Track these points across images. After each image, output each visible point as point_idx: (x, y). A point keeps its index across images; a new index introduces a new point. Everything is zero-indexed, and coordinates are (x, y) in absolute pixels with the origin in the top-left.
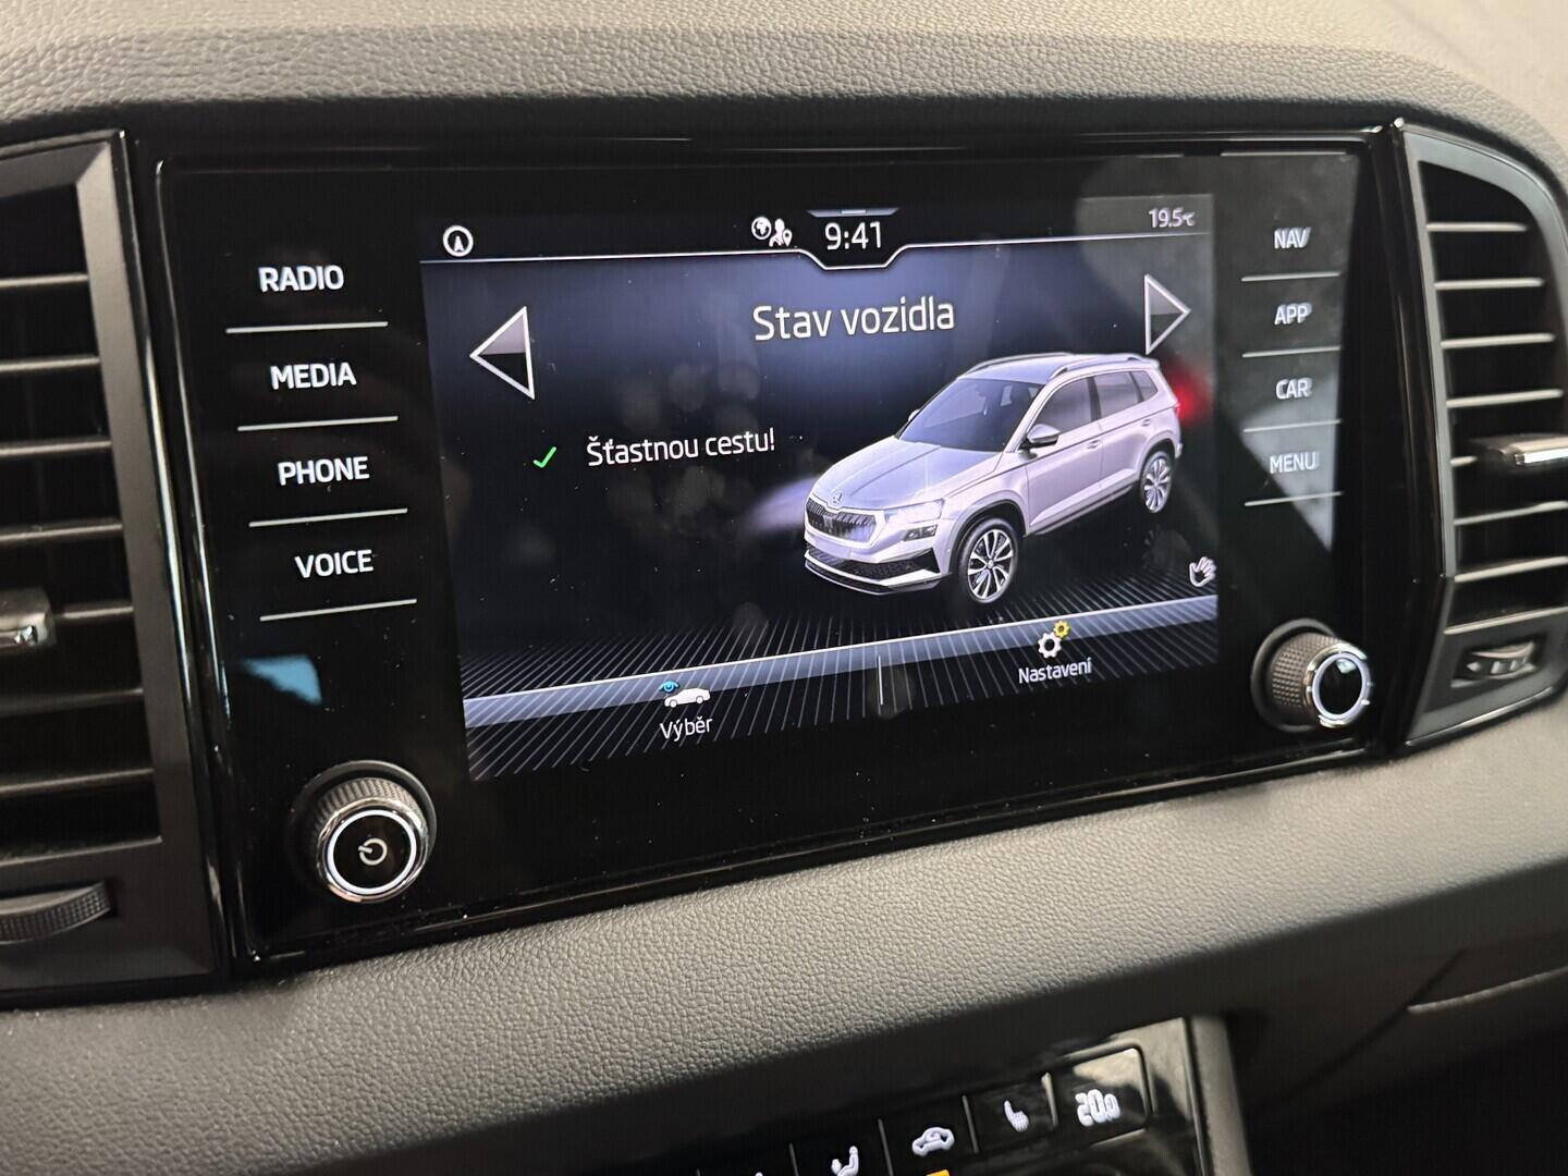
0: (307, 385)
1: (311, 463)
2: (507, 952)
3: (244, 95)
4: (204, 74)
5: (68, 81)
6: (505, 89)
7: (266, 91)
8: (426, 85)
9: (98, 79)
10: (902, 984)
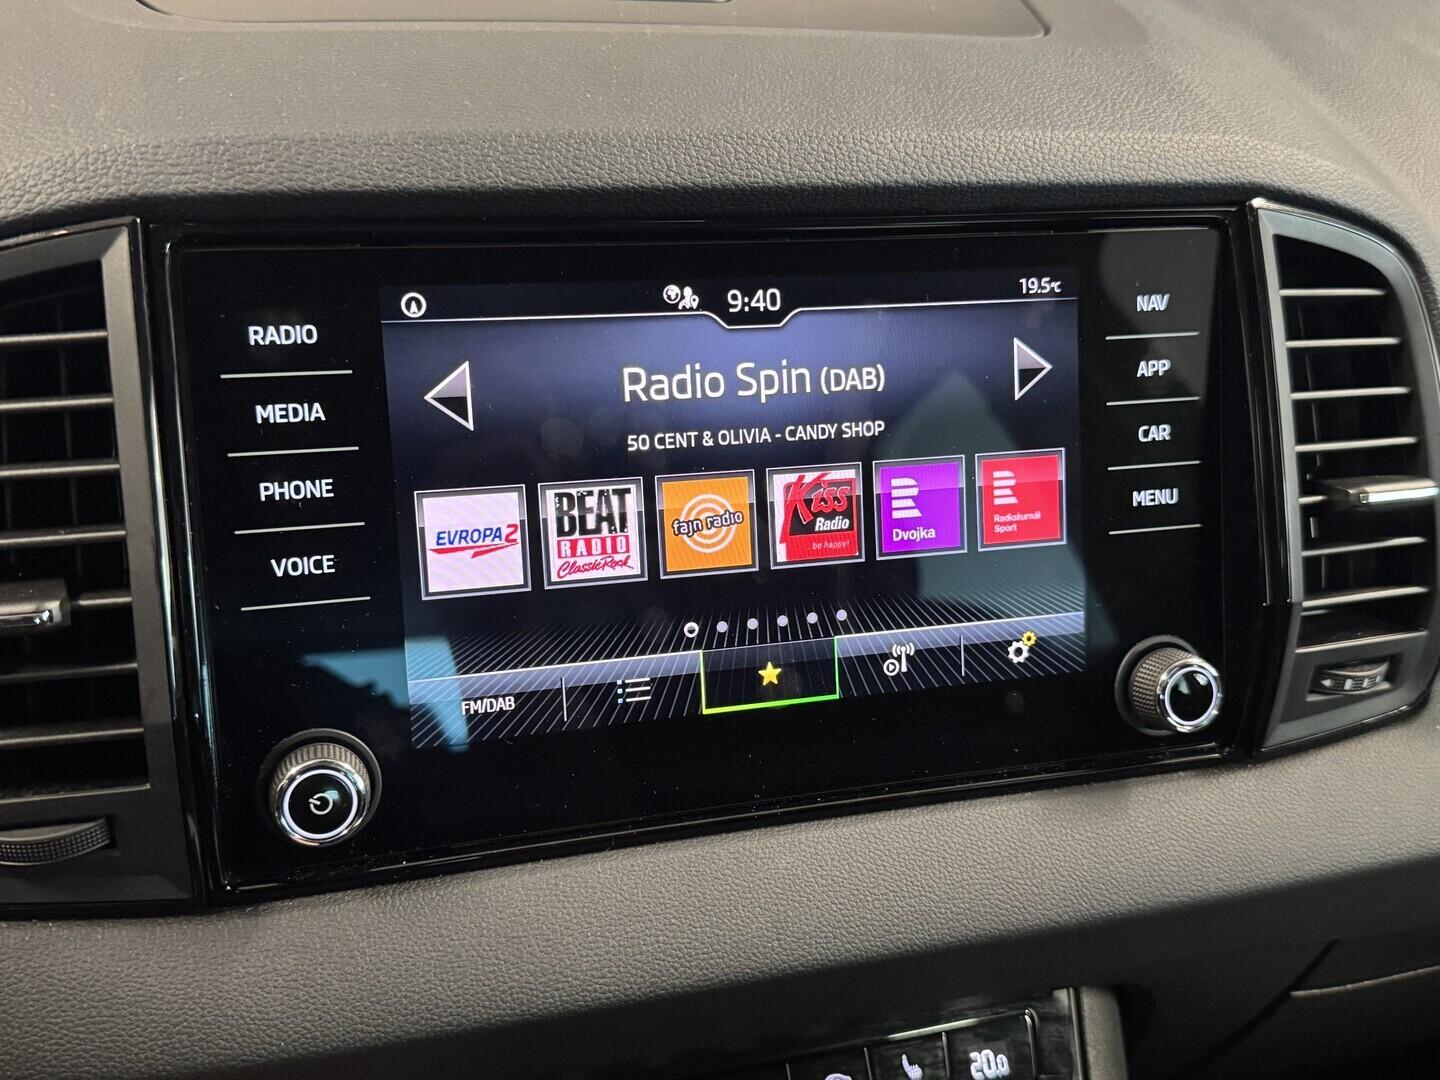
0: (285, 420)
1: (286, 484)
2: (437, 894)
3: (236, 189)
4: (204, 173)
5: (97, 179)
6: (451, 183)
7: (253, 186)
8: (384, 180)
9: (120, 177)
10: (779, 940)
